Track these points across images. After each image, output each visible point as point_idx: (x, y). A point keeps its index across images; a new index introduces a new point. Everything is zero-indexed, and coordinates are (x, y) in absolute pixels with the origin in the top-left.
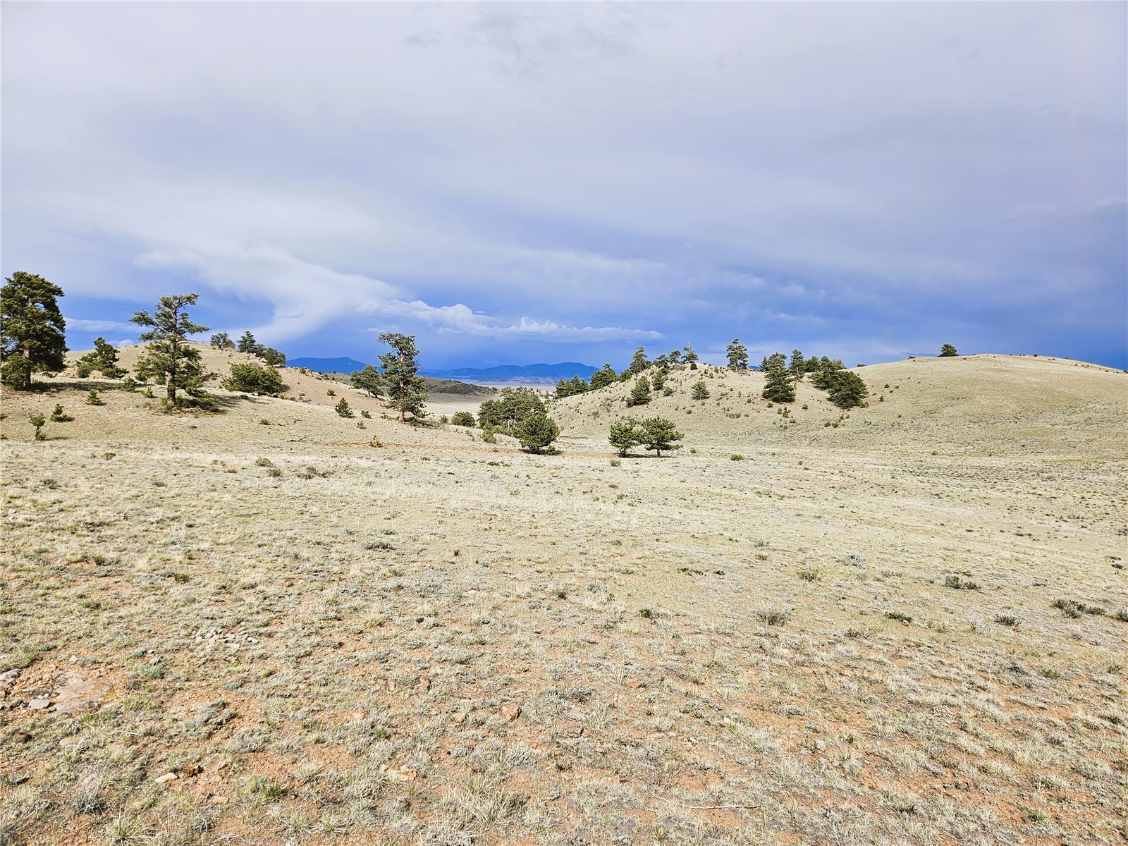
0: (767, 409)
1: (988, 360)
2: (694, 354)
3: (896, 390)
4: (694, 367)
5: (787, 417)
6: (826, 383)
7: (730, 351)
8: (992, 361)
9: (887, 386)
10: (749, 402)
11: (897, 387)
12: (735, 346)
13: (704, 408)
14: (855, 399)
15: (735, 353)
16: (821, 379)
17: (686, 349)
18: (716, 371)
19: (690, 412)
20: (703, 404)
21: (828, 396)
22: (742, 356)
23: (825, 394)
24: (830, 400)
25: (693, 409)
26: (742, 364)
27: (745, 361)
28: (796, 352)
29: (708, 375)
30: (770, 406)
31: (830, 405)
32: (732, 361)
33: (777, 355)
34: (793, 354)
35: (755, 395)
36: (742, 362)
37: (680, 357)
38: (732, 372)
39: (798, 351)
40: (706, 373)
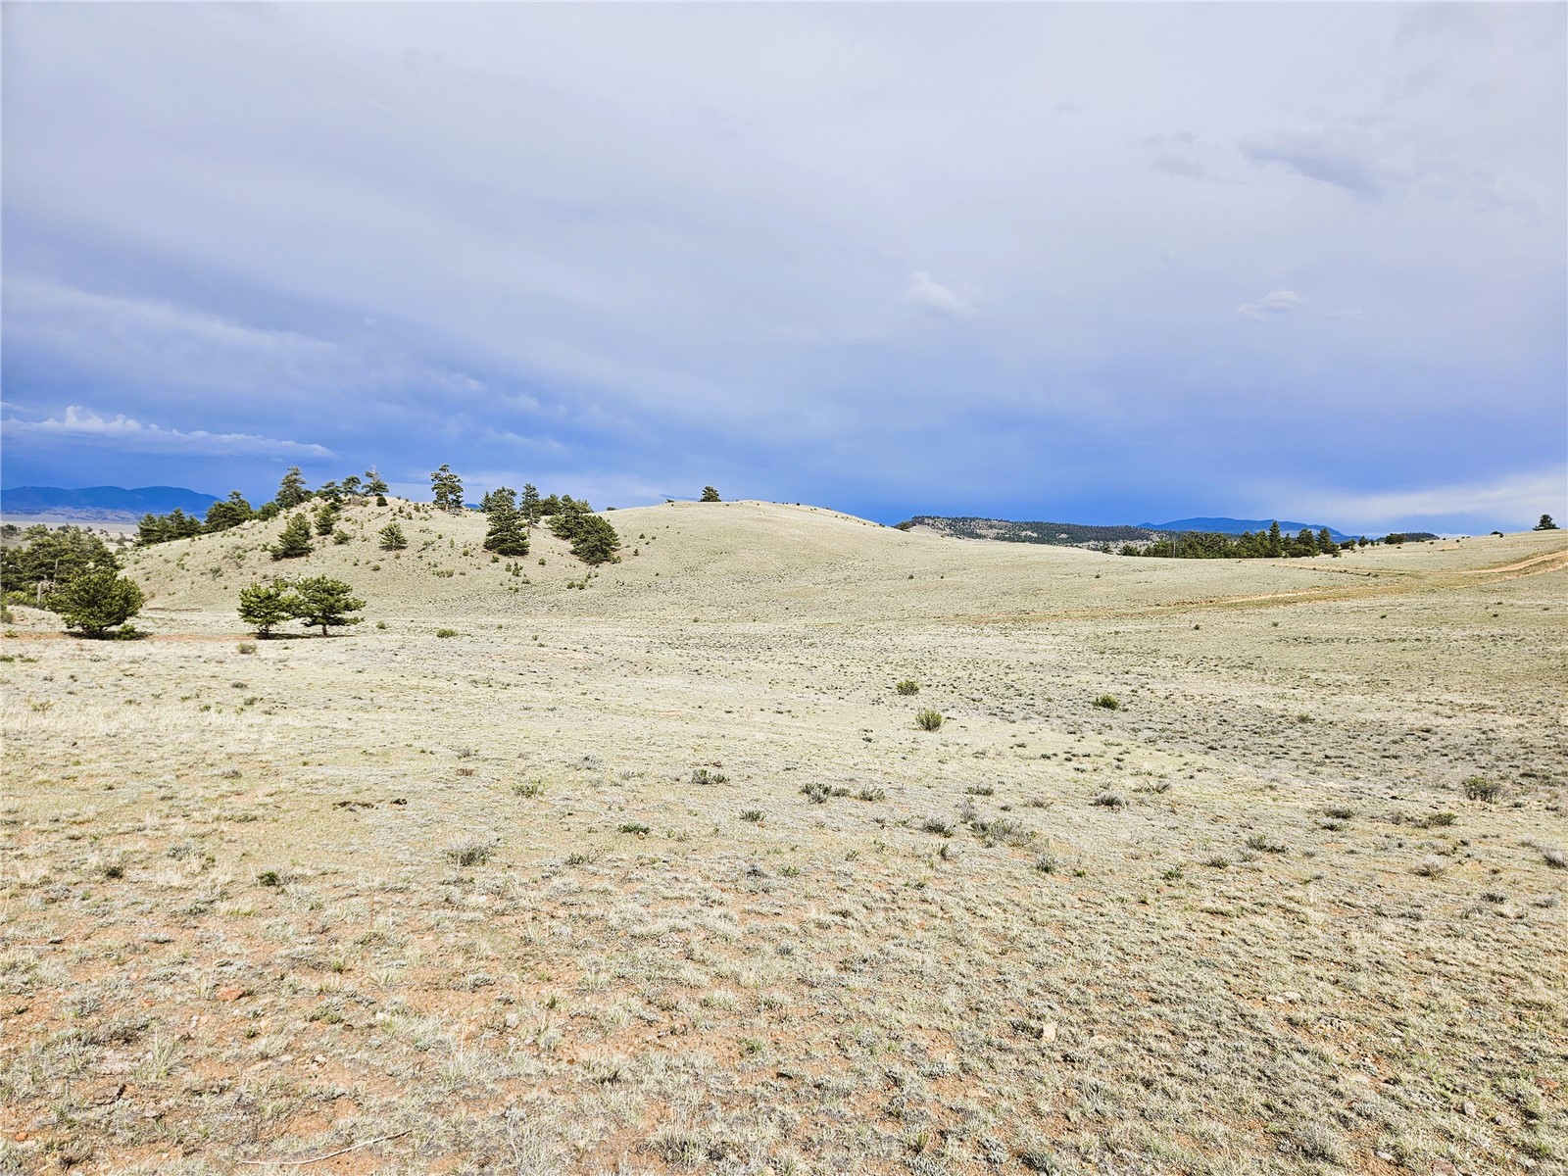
0: (491, 564)
1: (752, 508)
2: (383, 482)
3: (652, 542)
4: (382, 503)
5: (518, 575)
6: (569, 530)
7: (437, 482)
8: (756, 508)
9: (642, 537)
10: (466, 554)
11: (654, 538)
12: (444, 475)
13: (398, 562)
14: (605, 552)
15: (445, 484)
16: (562, 525)
17: (369, 475)
18: (417, 509)
19: (377, 569)
20: (398, 557)
21: (572, 547)
22: (454, 490)
23: (568, 545)
24: (573, 553)
25: (382, 565)
26: (454, 501)
27: (459, 496)
28: (528, 487)
29: (404, 514)
30: (495, 560)
31: (574, 560)
32: (441, 496)
33: (504, 490)
34: (525, 491)
35: (473, 546)
36: (455, 498)
37: (360, 486)
38: (440, 511)
39: (532, 486)
40: (401, 512)
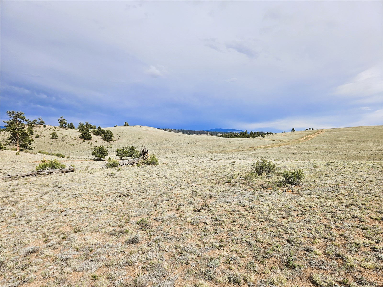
0: (83, 142)
1: (139, 127)
2: (44, 121)
3: (121, 136)
4: (45, 126)
5: (92, 145)
6: (98, 133)
7: (60, 121)
9: (117, 135)
10: (75, 140)
11: (121, 135)
12: (62, 119)
13: (57, 142)
14: (111, 139)
15: (62, 122)
16: (96, 132)
17: (39, 119)
18: (55, 128)
19: (51, 144)
20: (56, 141)
21: (102, 138)
22: (64, 123)
23: (100, 137)
25: (53, 143)
26: (65, 126)
28: (86, 122)
29: (52, 129)
30: (84, 141)
31: (103, 141)
32: (60, 125)
33: (81, 123)
35: (76, 138)
37: (37, 122)
38: (61, 128)
40: (51, 129)
